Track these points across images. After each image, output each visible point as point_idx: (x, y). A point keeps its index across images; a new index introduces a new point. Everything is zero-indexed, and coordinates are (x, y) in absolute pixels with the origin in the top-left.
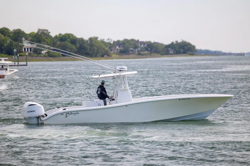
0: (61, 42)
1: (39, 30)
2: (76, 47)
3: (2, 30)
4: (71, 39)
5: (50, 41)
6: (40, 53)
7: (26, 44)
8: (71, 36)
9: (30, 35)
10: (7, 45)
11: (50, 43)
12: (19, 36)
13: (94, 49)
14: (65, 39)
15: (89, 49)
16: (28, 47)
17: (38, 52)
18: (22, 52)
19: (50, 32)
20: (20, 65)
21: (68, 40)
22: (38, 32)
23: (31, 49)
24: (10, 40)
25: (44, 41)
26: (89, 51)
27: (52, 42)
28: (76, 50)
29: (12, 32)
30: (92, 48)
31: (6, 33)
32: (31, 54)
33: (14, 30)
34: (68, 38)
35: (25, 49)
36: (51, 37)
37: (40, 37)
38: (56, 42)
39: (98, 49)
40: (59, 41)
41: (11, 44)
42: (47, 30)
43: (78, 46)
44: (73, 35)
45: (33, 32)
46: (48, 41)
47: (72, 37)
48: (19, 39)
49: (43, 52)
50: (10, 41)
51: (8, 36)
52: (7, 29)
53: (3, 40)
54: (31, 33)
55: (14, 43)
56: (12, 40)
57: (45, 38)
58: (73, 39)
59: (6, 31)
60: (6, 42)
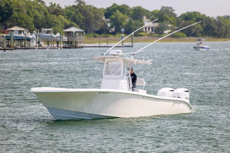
0: (186, 21)
1: (163, 7)
2: (202, 26)
3: (122, 8)
4: (198, 18)
5: (174, 20)
6: (162, 33)
7: (148, 24)
8: (197, 14)
9: (153, 13)
10: (126, 24)
11: (173, 21)
12: (139, 14)
13: (222, 29)
14: (190, 17)
15: (216, 29)
16: (149, 26)
17: (160, 32)
18: (143, 32)
19: (174, 10)
20: (125, 46)
21: (194, 19)
22: (161, 10)
23: (152, 28)
24: (129, 18)
25: (167, 20)
26: (216, 32)
27: (176, 21)
28: (202, 30)
29: (132, 9)
30: (220, 28)
31: (126, 11)
32: (152, 34)
33: (134, 7)
34: (194, 17)
35: (146, 28)
36: (175, 15)
37: (163, 16)
38: (180, 21)
39: (227, 29)
40: (184, 20)
41: (130, 23)
42: (171, 8)
43: (205, 25)
44: (199, 13)
45: (156, 10)
46: (172, 19)
47: (198, 16)
48: (139, 17)
49: (165, 32)
50: (129, 20)
51: (128, 14)
52: (126, 6)
53: (122, 19)
54: (154, 11)
55: (134, 22)
56: (131, 19)
57: (168, 17)
58: (199, 17)
59: (126, 8)
60: (125, 21)
